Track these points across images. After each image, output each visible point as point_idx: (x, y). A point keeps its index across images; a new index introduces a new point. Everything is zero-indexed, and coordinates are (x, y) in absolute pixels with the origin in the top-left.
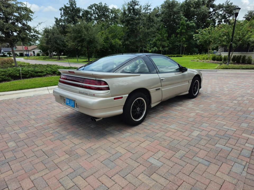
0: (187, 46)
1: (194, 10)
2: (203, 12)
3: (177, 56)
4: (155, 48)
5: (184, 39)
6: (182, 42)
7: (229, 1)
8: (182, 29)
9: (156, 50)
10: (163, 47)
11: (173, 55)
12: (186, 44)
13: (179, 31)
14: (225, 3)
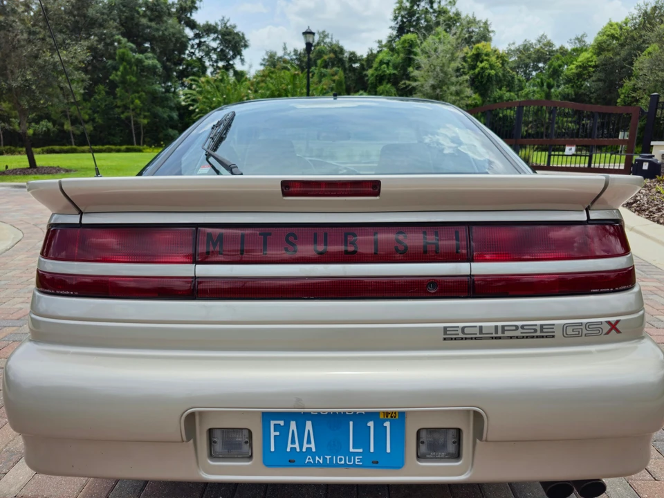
0: (148, 123)
1: (149, 24)
2: (174, 34)
3: (128, 151)
4: (44, 123)
5: (137, 102)
6: (133, 110)
7: (228, 20)
8: (125, 73)
9: (49, 130)
10: (75, 121)
11: (113, 147)
12: (145, 117)
13: (117, 78)
14: (219, 23)
